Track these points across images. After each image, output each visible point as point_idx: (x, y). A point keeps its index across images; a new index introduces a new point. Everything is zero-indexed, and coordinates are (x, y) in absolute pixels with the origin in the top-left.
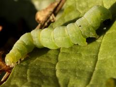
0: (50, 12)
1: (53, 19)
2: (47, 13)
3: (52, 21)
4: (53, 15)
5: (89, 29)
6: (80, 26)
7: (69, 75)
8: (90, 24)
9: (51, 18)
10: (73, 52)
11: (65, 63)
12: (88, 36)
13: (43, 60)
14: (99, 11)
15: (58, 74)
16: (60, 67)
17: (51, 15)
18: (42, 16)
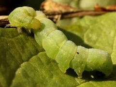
0: (61, 11)
1: (57, 19)
2: (57, 9)
3: (55, 20)
4: (60, 16)
5: (82, 63)
6: (78, 53)
7: (27, 83)
8: (87, 61)
9: (56, 17)
10: (47, 67)
11: (33, 68)
12: (73, 68)
13: (17, 47)
14: (105, 60)
15: (19, 72)
16: (26, 68)
17: (59, 14)
18: (51, 7)
